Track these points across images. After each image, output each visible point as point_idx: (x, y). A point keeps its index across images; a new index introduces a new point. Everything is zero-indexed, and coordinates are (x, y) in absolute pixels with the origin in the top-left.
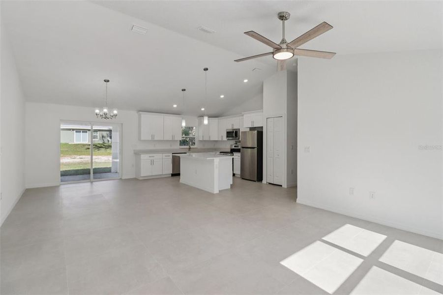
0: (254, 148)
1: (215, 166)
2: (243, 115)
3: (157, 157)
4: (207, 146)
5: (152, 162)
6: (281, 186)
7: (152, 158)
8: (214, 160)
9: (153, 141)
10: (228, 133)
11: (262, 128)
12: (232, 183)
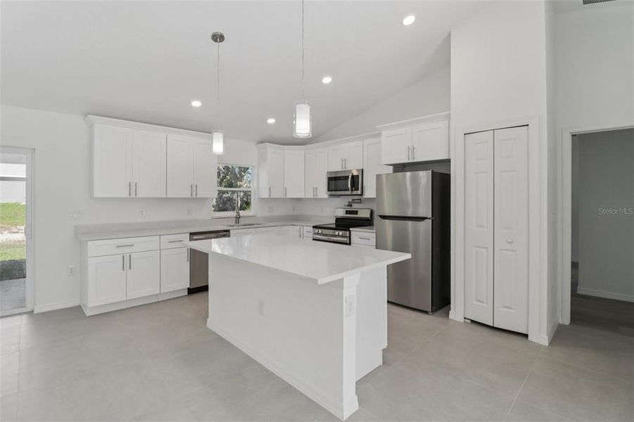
0: (423, 219)
1: (344, 299)
2: (379, 135)
3: (142, 245)
4: (280, 211)
5: (127, 263)
6: (526, 336)
7: (127, 250)
8: (342, 280)
9: (132, 199)
10: (330, 179)
11: (447, 162)
12: (385, 345)
